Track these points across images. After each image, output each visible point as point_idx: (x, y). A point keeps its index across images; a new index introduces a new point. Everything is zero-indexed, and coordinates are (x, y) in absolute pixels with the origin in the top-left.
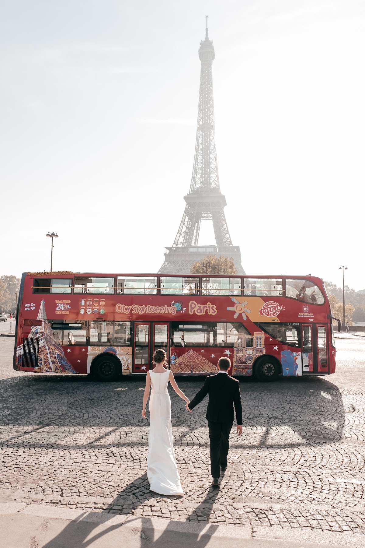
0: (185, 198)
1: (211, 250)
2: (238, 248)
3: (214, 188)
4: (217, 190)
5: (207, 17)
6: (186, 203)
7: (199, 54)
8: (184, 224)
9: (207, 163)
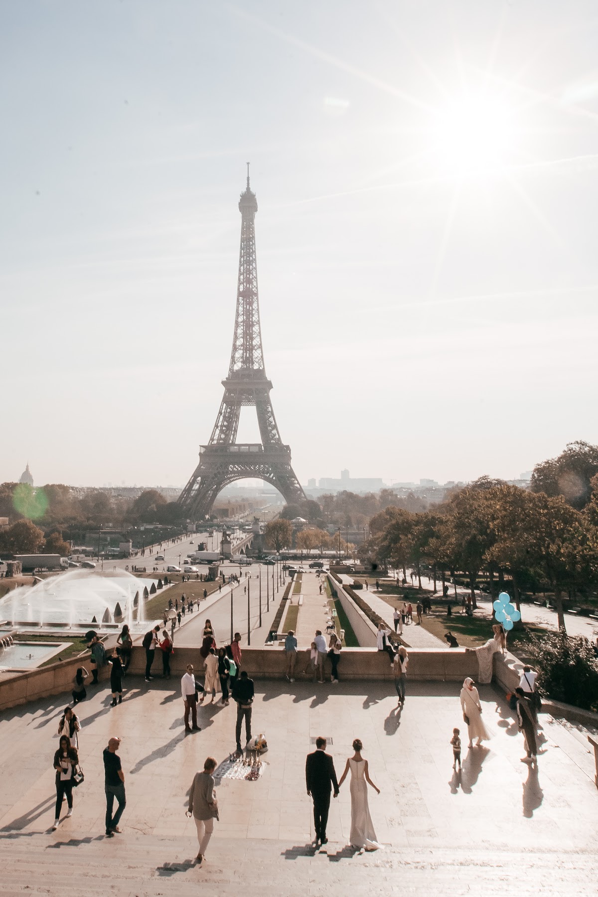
0: (223, 383)
1: (256, 449)
2: (288, 447)
3: (258, 370)
4: (261, 373)
5: (248, 163)
6: (224, 389)
7: (240, 208)
8: (221, 414)
9: (248, 335)
